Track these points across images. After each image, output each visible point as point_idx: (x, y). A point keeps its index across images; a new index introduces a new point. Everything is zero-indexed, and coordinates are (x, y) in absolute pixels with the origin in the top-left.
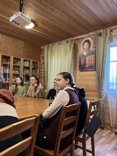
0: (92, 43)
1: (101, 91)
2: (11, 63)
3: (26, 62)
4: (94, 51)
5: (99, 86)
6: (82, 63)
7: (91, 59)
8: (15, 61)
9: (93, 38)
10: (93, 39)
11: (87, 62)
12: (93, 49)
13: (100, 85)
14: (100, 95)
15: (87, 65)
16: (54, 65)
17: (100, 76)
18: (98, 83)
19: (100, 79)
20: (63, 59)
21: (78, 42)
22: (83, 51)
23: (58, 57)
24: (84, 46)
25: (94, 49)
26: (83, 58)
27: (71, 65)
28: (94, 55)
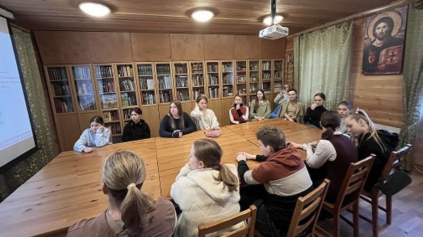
0: (397, 23)
1: (410, 113)
2: (247, 70)
3: (265, 64)
4: (401, 37)
5: (408, 103)
6: (370, 61)
7: (393, 53)
8: (251, 66)
9: (401, 12)
10: (400, 14)
11: (382, 59)
12: (399, 34)
13: (410, 103)
14: (409, 119)
15: (380, 65)
16: (310, 65)
17: (413, 87)
18: (405, 99)
19: (412, 92)
20: (329, 55)
21: (362, 24)
22: (372, 40)
23: (320, 53)
24: (377, 31)
25: (403, 33)
26: (373, 52)
27: (346, 65)
28: (402, 46)
